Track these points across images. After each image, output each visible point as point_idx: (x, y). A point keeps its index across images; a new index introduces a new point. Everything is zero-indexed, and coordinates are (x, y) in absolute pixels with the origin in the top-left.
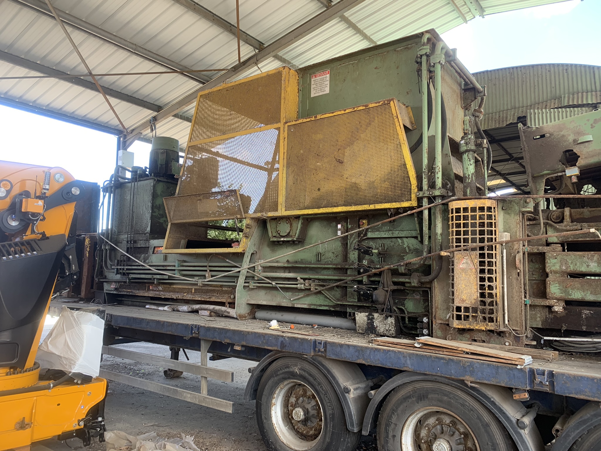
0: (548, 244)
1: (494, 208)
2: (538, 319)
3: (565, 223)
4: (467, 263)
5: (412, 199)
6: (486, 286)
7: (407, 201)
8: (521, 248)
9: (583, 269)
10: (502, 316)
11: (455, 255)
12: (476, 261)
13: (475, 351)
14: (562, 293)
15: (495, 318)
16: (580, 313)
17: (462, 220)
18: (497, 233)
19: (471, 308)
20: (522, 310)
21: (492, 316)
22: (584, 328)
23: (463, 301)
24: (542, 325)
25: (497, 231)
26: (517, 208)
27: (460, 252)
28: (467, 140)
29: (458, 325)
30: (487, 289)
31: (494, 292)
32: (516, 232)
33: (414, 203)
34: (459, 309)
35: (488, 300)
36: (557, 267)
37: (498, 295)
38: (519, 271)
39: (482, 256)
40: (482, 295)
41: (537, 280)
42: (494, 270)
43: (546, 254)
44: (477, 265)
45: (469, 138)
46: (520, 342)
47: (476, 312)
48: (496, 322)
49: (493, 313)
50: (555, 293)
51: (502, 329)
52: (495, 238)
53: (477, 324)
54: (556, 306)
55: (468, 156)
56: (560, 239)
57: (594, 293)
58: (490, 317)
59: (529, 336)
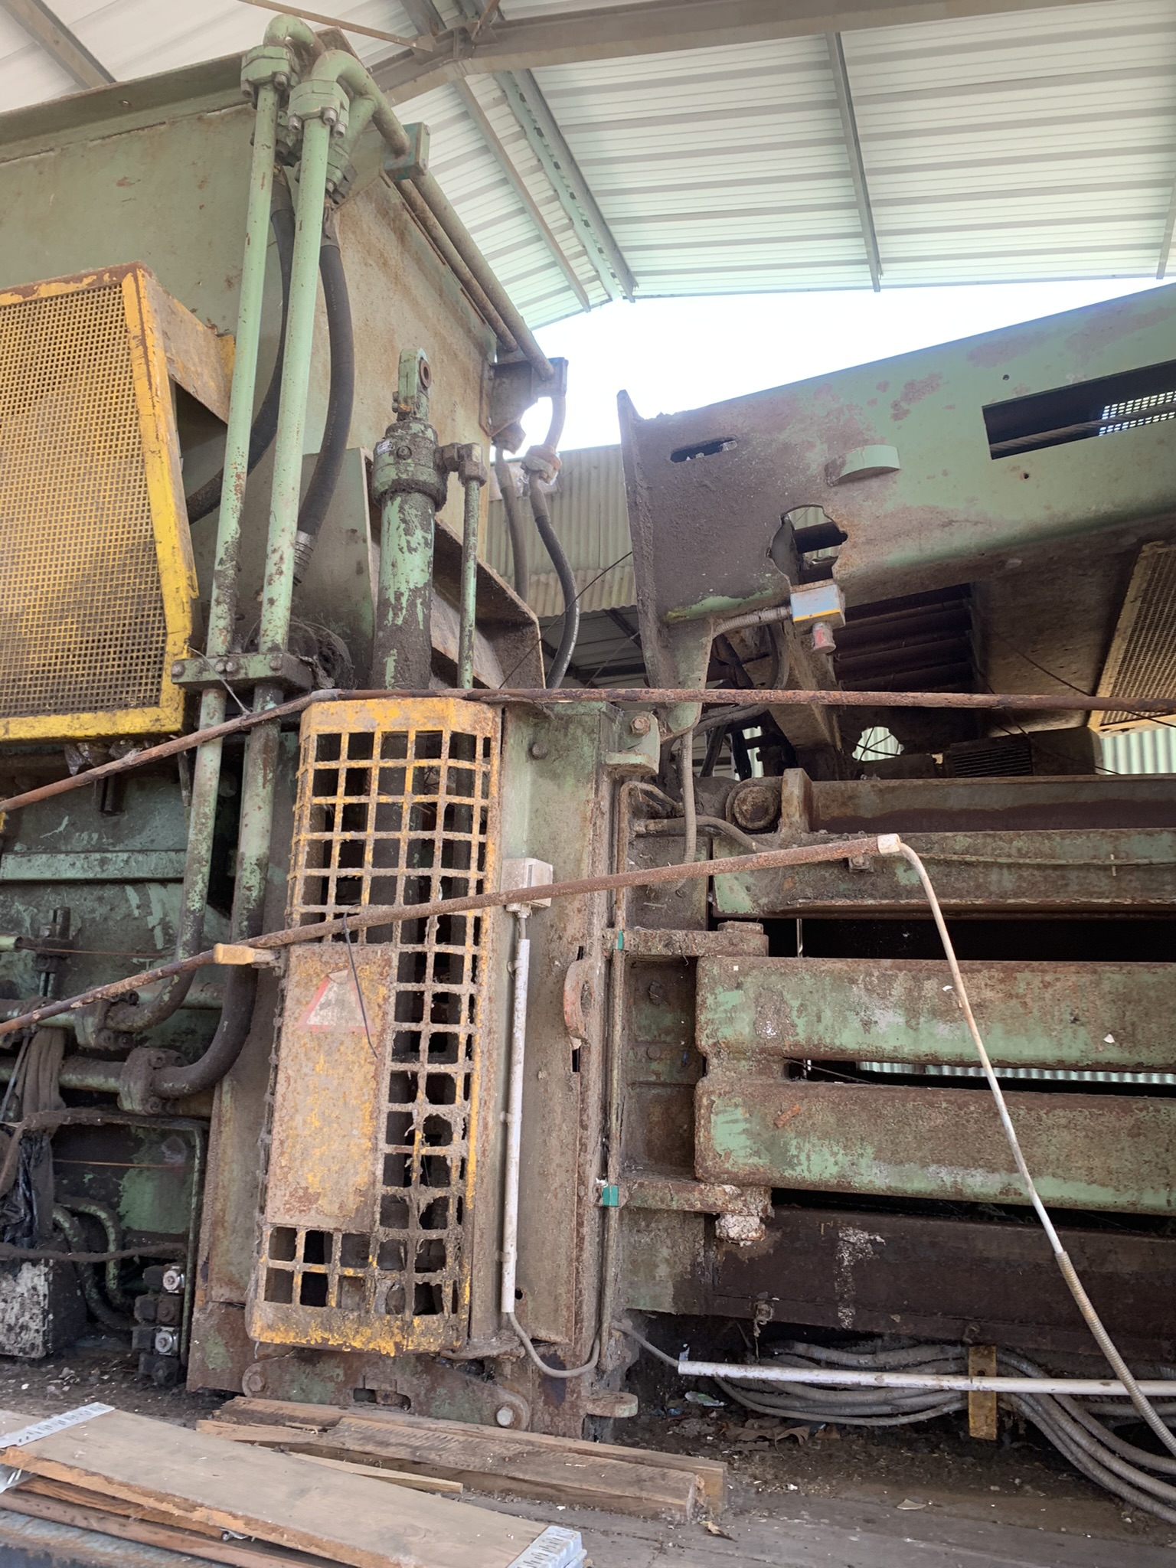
0: (714, 921)
1: (487, 742)
2: (663, 1271)
3: (784, 831)
4: (341, 1003)
5: (163, 697)
6: (419, 1120)
7: (143, 704)
8: (597, 932)
9: (848, 1039)
10: (493, 1269)
11: (293, 960)
12: (383, 991)
13: (274, 1529)
14: (757, 1153)
15: (448, 1291)
16: (833, 1244)
17: (341, 789)
18: (491, 858)
19: (338, 1238)
20: (581, 1239)
21: (434, 1278)
22: (846, 1317)
23: (307, 1199)
24: (676, 1299)
25: (490, 848)
26: (588, 750)
27: (316, 946)
28: (402, 438)
29: (270, 1327)
30: (419, 1136)
31: (451, 1152)
32: (579, 861)
33: (169, 717)
34: (284, 1238)
35: (421, 1196)
36: (740, 1030)
37: (471, 1167)
38: (577, 1044)
39: (414, 967)
40: (398, 1171)
41: (664, 1085)
42: (463, 1039)
43: (701, 963)
44: (385, 1014)
45: (415, 435)
46: (566, 1405)
47: (363, 1262)
48: (455, 1310)
49: (441, 1262)
50: (728, 1154)
51: (485, 1345)
52: (480, 884)
53: (362, 1322)
54: (733, 1212)
55: (401, 510)
56: (764, 901)
57: (892, 1156)
58: (426, 1285)
59: (610, 1364)
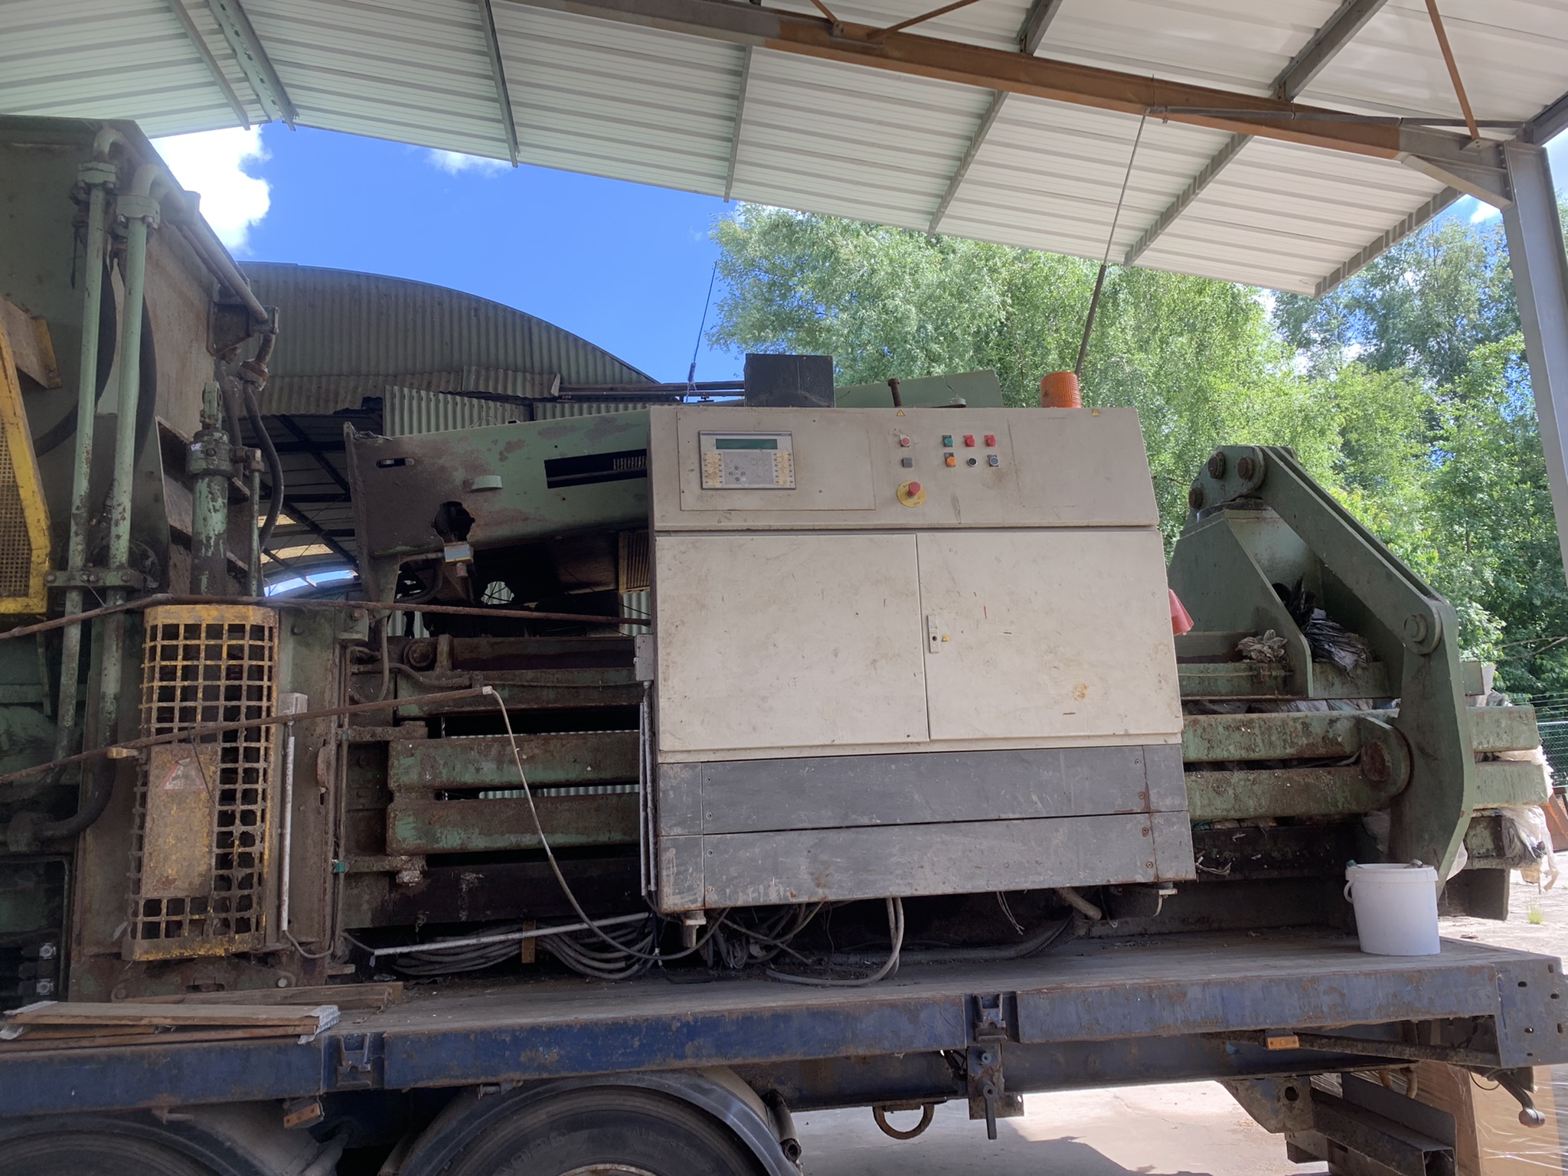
0: (398, 721)
1: (271, 629)
2: (365, 907)
3: (438, 670)
4: (186, 776)
5: (31, 591)
6: (237, 834)
7: (14, 595)
8: (333, 731)
9: (469, 778)
10: (275, 910)
11: (153, 754)
12: (213, 768)
13: (189, 1018)
14: (420, 838)
15: (253, 921)
16: (458, 880)
17: (180, 657)
18: (274, 694)
19: (188, 900)
20: (325, 890)
21: (246, 914)
22: (463, 916)
23: (168, 882)
24: (372, 921)
25: (274, 688)
26: (328, 631)
27: (168, 746)
28: (209, 442)
29: (147, 953)
30: (237, 843)
31: (255, 850)
32: (323, 693)
33: (37, 604)
34: (153, 907)
35: (238, 873)
36: (413, 777)
37: (266, 857)
38: (323, 790)
39: (230, 755)
40: (224, 861)
41: (367, 810)
42: (260, 791)
43: (391, 744)
44: (214, 781)
45: (215, 440)
46: (316, 973)
47: (204, 910)
48: (257, 930)
49: (250, 907)
50: (404, 840)
51: (272, 945)
52: (269, 709)
53: (203, 942)
54: (406, 870)
55: (209, 486)
56: (426, 708)
57: (486, 833)
58: (242, 918)
59: (339, 953)
